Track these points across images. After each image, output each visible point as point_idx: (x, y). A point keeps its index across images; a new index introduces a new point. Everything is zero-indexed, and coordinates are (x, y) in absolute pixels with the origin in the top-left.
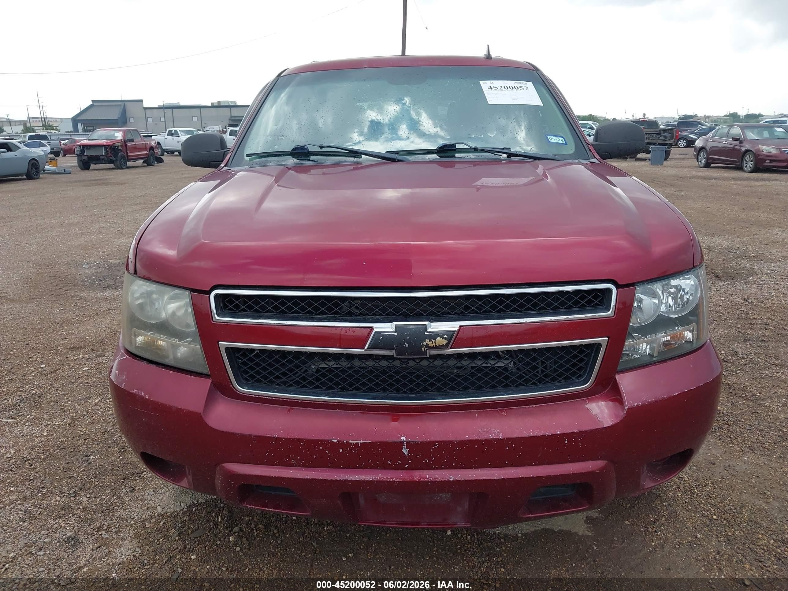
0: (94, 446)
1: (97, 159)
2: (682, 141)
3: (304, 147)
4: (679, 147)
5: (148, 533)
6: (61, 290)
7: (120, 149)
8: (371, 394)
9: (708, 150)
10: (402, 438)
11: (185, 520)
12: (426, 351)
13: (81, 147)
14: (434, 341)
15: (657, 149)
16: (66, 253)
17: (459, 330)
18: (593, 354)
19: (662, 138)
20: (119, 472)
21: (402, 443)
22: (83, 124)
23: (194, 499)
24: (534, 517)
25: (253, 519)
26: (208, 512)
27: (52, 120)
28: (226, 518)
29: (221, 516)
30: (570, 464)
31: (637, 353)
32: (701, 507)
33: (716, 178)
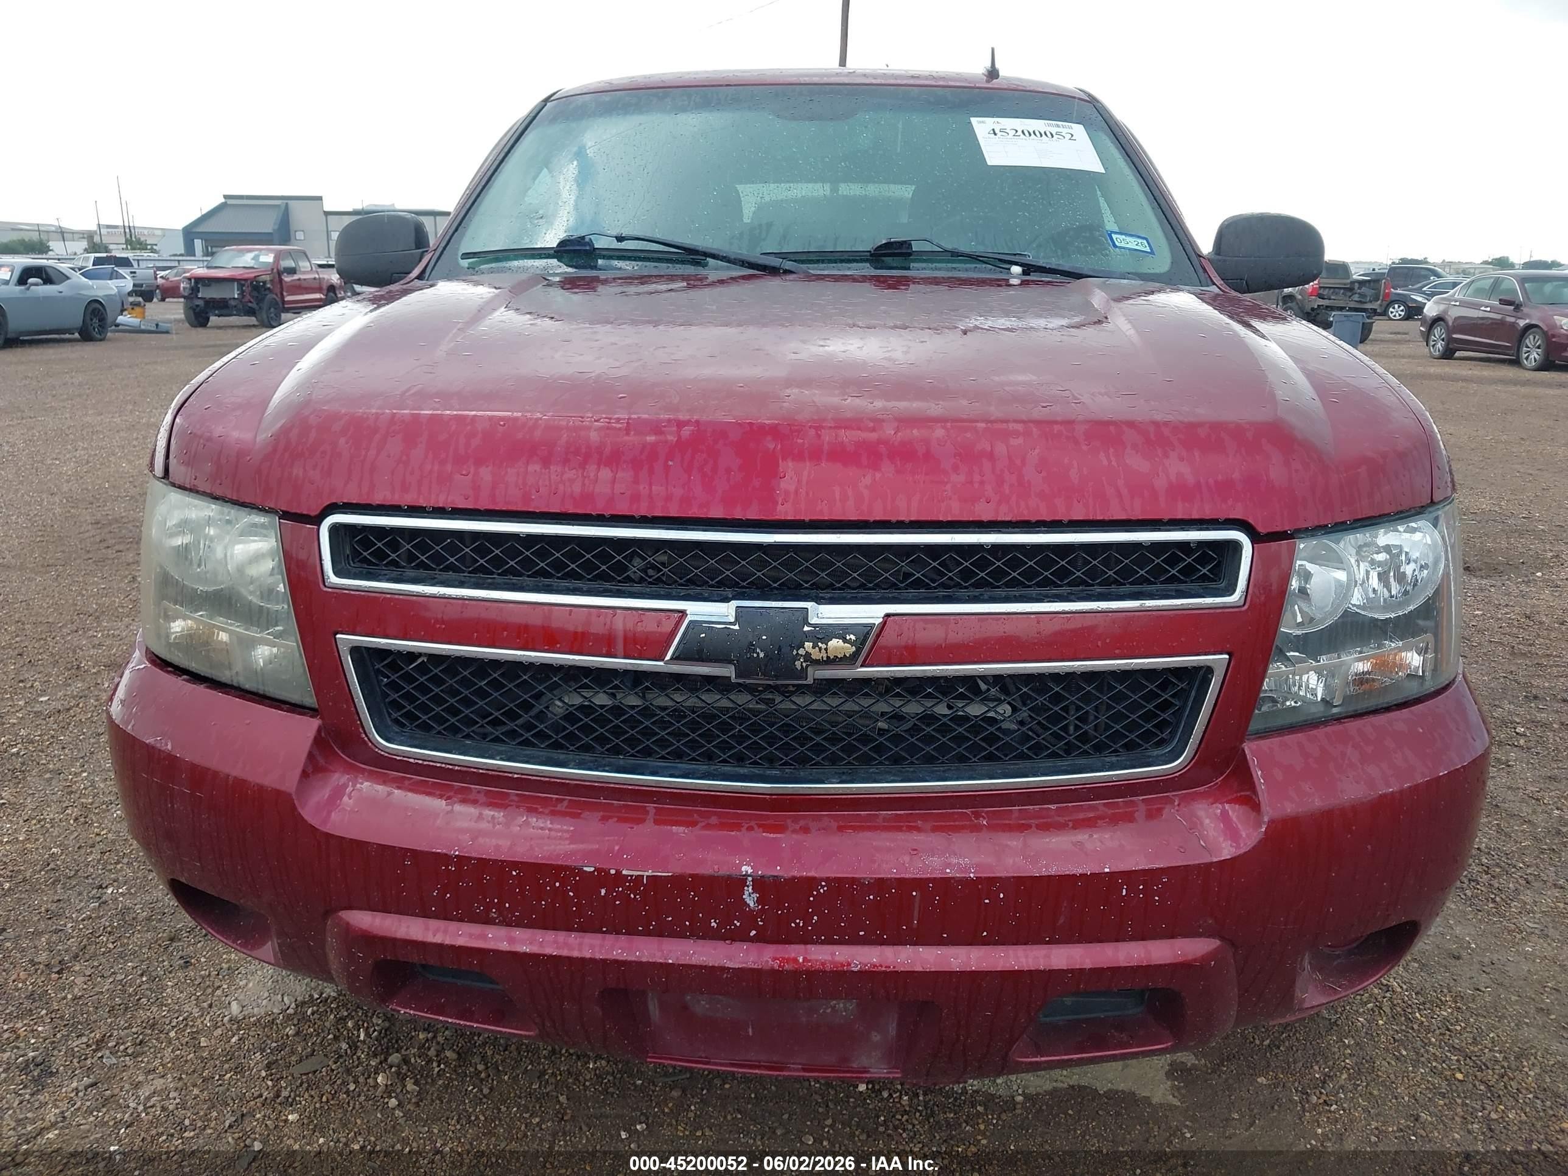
0: (119, 867)
1: (222, 307)
2: (1396, 306)
3: (583, 238)
4: (1391, 319)
5: (202, 1059)
6: (110, 551)
7: (269, 288)
8: (679, 765)
9: (1450, 323)
10: (744, 868)
11: (287, 1035)
12: (804, 670)
13: (193, 281)
14: (823, 646)
15: (1345, 319)
16: (131, 479)
17: (884, 624)
18: (1193, 693)
19: (1356, 297)
20: (162, 924)
21: (742, 881)
22: (206, 240)
23: (314, 989)
24: (1046, 1062)
25: (435, 1037)
26: (341, 1019)
27: (146, 232)
28: (376, 1033)
29: (368, 1027)
30: (1133, 944)
31: (1296, 697)
32: (1427, 1051)
33: (1465, 380)
